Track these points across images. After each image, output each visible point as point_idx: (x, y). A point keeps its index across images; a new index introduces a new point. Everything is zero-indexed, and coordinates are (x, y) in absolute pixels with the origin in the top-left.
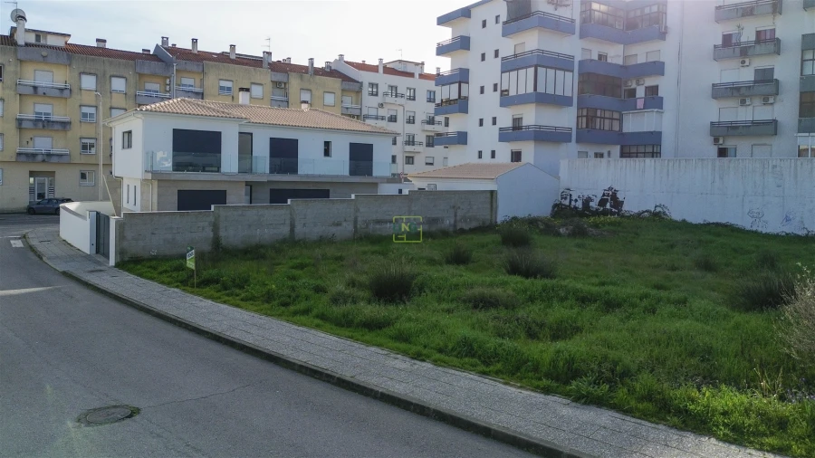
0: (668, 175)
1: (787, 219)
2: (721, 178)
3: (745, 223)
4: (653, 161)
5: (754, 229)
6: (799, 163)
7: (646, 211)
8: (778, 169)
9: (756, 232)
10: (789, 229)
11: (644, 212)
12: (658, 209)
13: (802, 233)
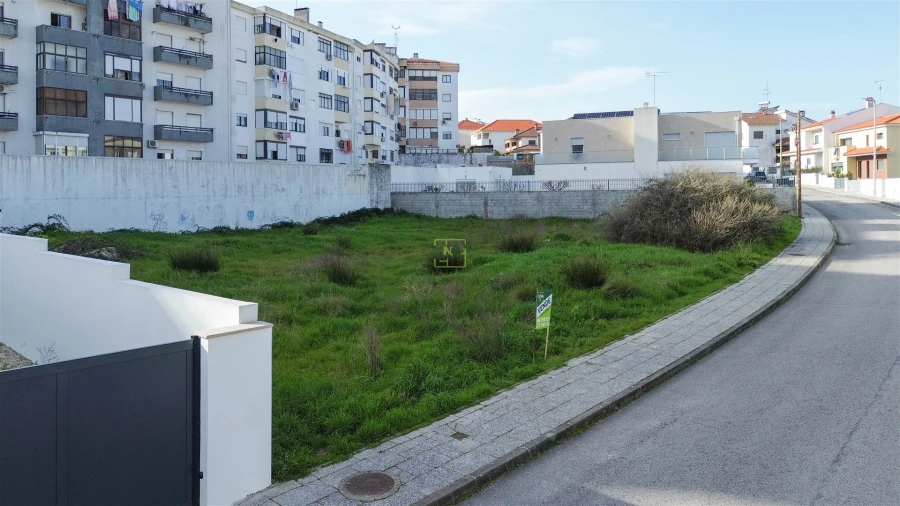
0: (63, 175)
1: (183, 218)
2: (124, 180)
3: (148, 226)
4: (41, 159)
5: (157, 230)
6: (189, 165)
7: (36, 225)
8: (174, 170)
9: (159, 233)
10: (184, 229)
11: (33, 226)
12: (52, 221)
13: (194, 230)
